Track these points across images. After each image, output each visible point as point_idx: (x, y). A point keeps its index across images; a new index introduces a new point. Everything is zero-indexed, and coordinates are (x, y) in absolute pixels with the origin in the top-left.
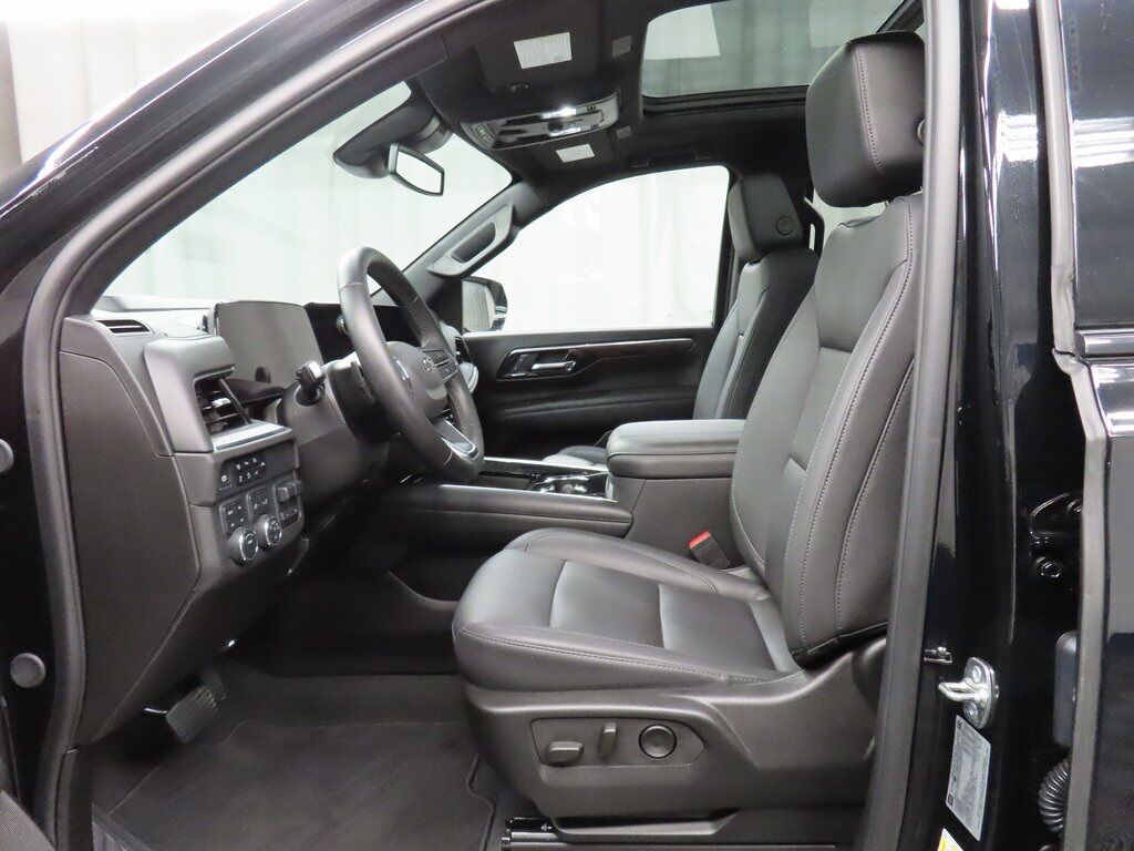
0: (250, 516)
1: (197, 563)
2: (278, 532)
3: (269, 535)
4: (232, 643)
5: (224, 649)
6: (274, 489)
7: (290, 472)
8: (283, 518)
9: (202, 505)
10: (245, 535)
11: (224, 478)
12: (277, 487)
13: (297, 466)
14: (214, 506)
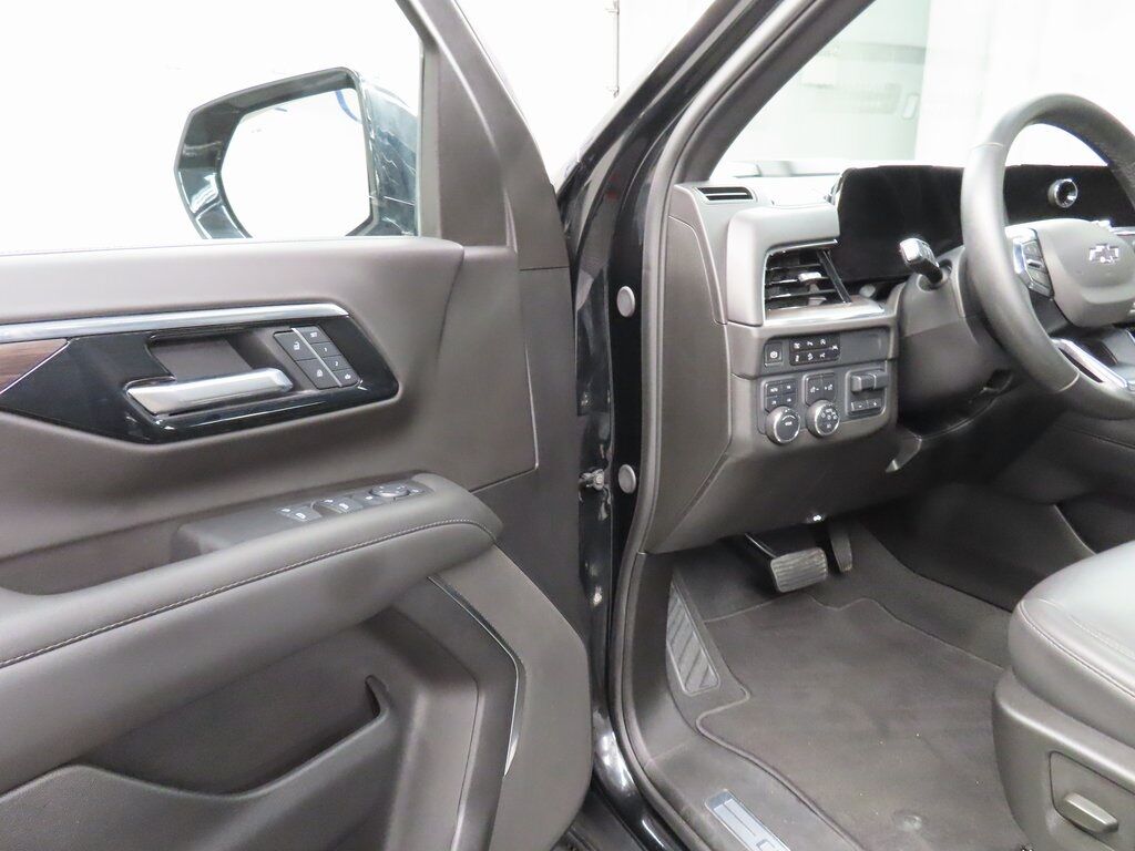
0: (803, 398)
1: (730, 431)
2: (834, 422)
3: (819, 423)
4: (817, 518)
5: (808, 521)
6: (847, 375)
7: (881, 361)
8: (853, 409)
9: (743, 376)
10: (785, 414)
11: (774, 354)
12: (853, 374)
13: (890, 356)
14: (756, 378)
